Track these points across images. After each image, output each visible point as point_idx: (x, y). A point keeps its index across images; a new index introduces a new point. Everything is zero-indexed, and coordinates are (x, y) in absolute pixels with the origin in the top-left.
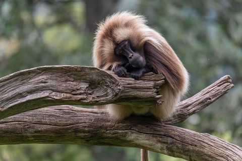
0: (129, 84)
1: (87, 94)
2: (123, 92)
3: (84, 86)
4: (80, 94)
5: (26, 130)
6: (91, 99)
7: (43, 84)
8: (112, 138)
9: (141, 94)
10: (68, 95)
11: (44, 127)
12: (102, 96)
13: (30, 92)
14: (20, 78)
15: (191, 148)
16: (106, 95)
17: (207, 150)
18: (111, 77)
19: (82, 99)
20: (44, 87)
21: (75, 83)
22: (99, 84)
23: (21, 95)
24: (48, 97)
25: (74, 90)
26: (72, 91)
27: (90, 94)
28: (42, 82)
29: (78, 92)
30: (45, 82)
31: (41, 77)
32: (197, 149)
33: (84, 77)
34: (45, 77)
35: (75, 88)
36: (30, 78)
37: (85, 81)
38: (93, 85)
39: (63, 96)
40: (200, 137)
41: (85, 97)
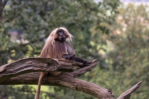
0: (63, 64)
1: (47, 68)
2: (61, 67)
3: (46, 65)
4: (44, 68)
5: (21, 80)
6: (48, 70)
7: (30, 64)
8: (53, 83)
9: (67, 68)
10: (40, 68)
11: (28, 79)
12: (53, 69)
13: (26, 67)
14: (22, 62)
15: (85, 88)
16: (54, 68)
17: (91, 89)
18: (56, 62)
19: (45, 70)
20: (31, 65)
21: (42, 64)
22: (51, 64)
23: (22, 68)
24: (32, 69)
25: (42, 67)
26: (41, 67)
27: (48, 68)
28: (30, 63)
29: (44, 67)
30: (31, 64)
31: (29, 61)
32: (87, 88)
33: (46, 62)
34: (31, 61)
35: (42, 66)
36: (25, 62)
37: (46, 63)
38: (49, 64)
39: (38, 68)
40: (88, 84)
41: (46, 69)
